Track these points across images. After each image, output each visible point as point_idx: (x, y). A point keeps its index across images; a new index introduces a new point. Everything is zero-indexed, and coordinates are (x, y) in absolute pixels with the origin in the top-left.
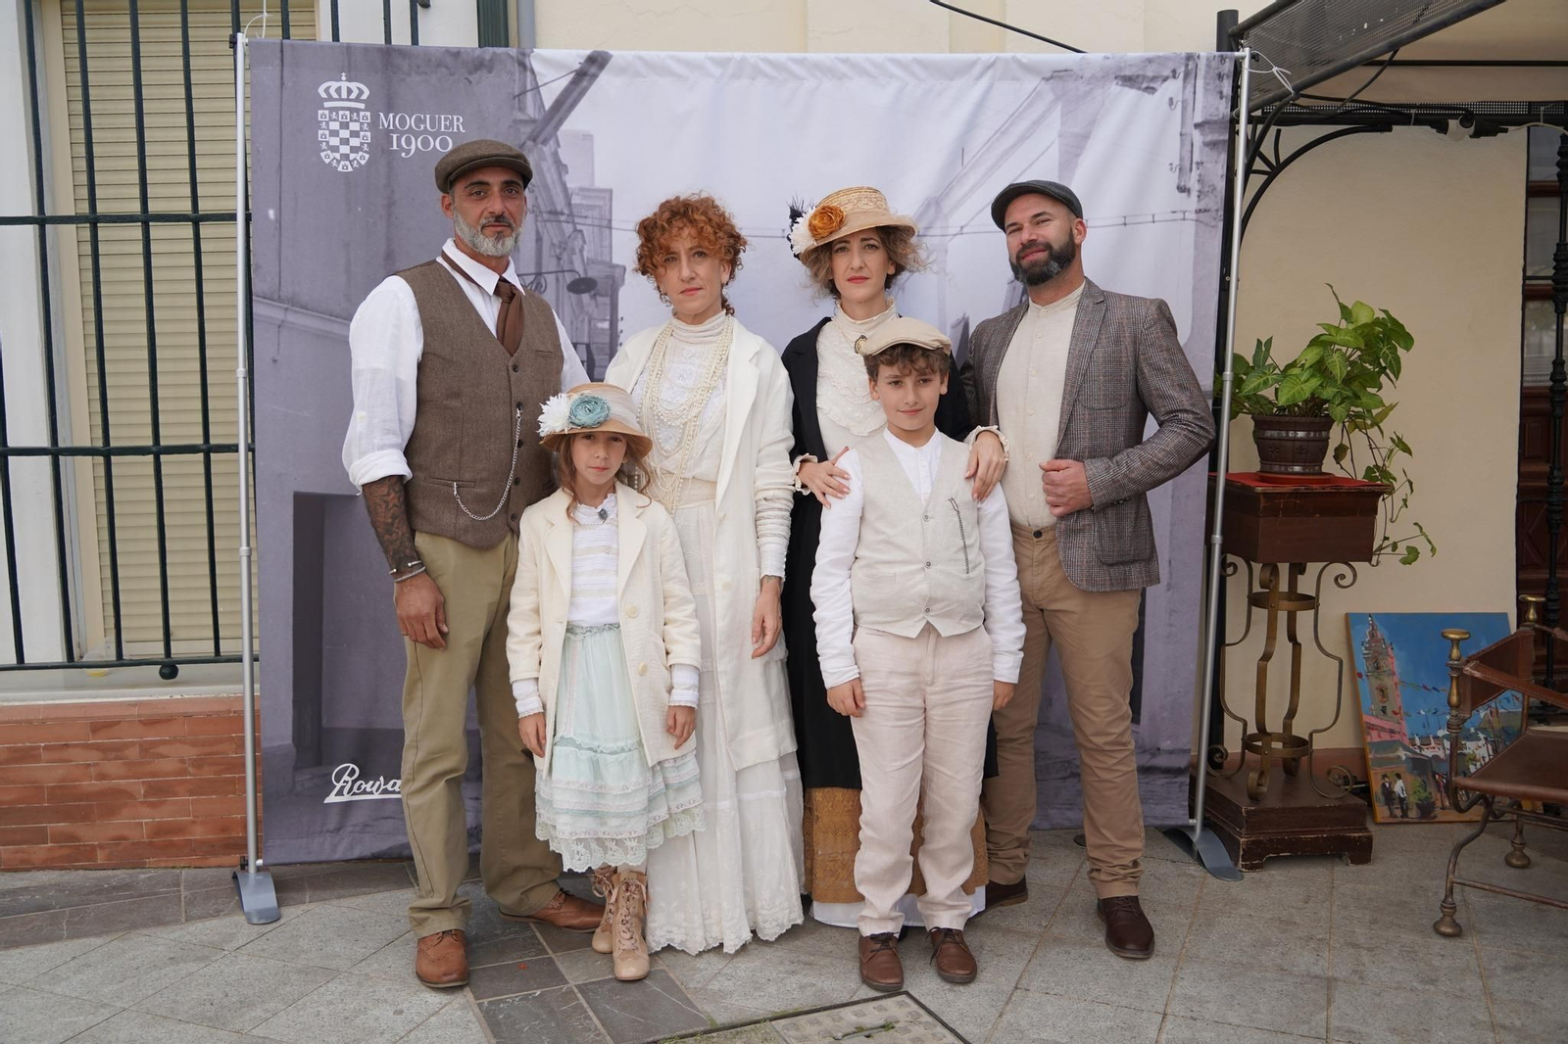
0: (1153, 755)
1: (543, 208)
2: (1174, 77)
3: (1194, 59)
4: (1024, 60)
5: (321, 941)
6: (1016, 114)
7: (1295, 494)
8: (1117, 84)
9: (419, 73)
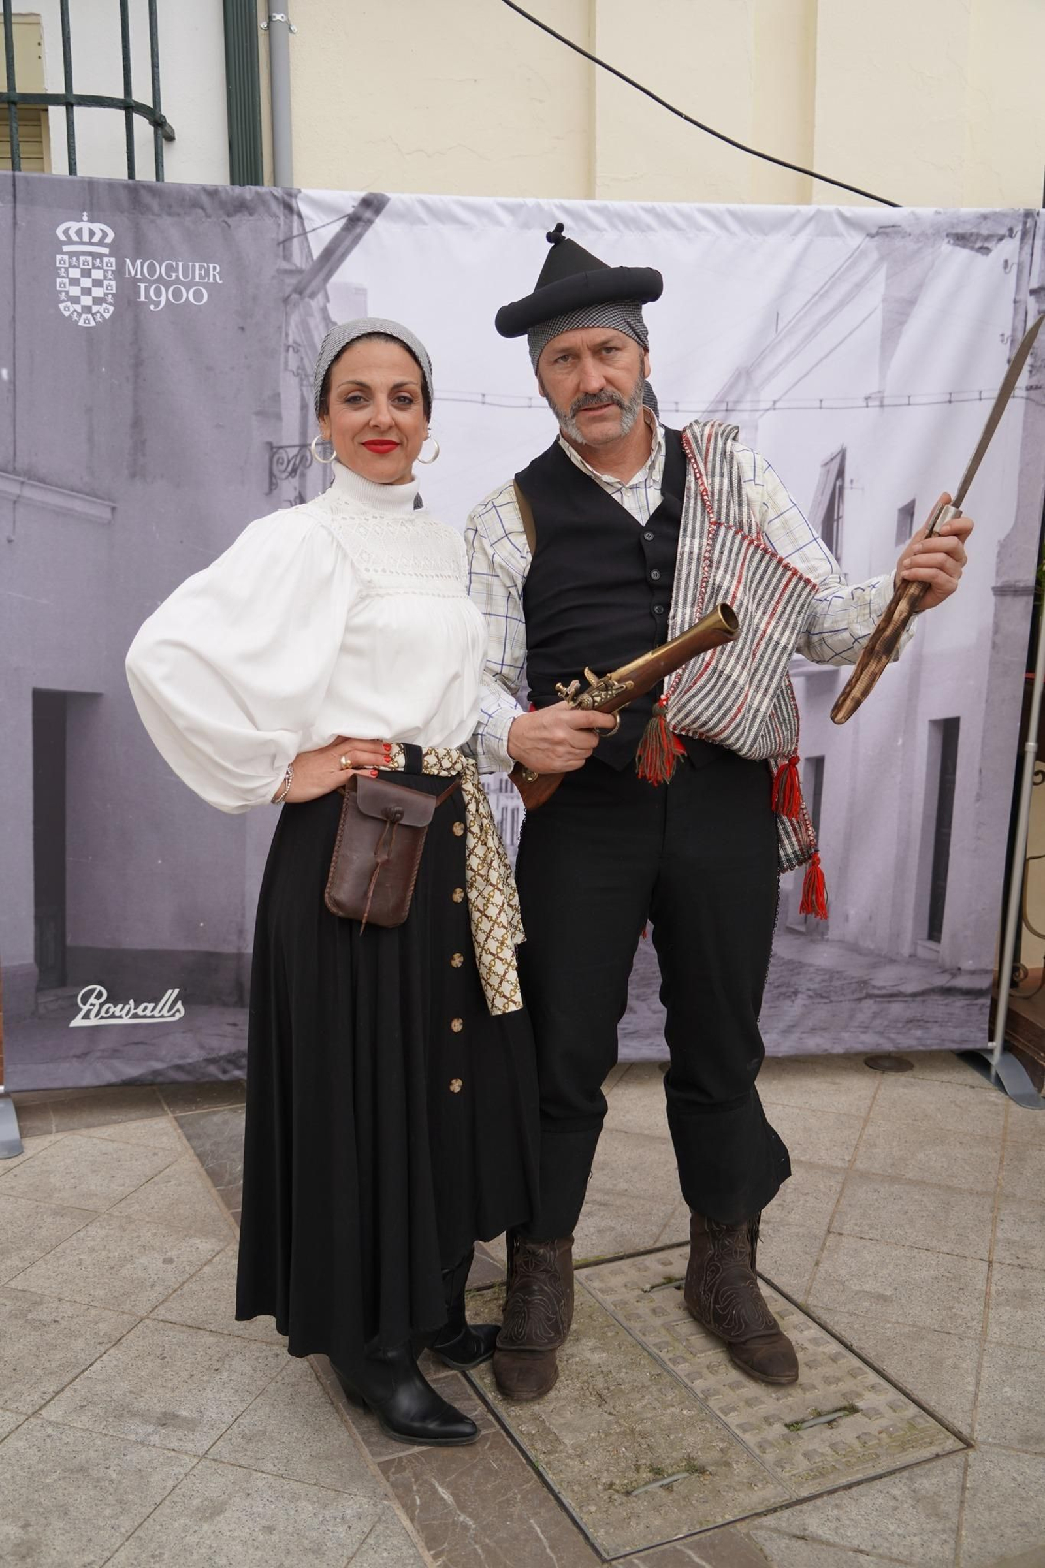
0: (954, 976)
1: (310, 371)
2: (1011, 236)
3: (1033, 217)
4: (848, 214)
5: (74, 1178)
6: (837, 275)
8: (949, 242)
9: (170, 214)
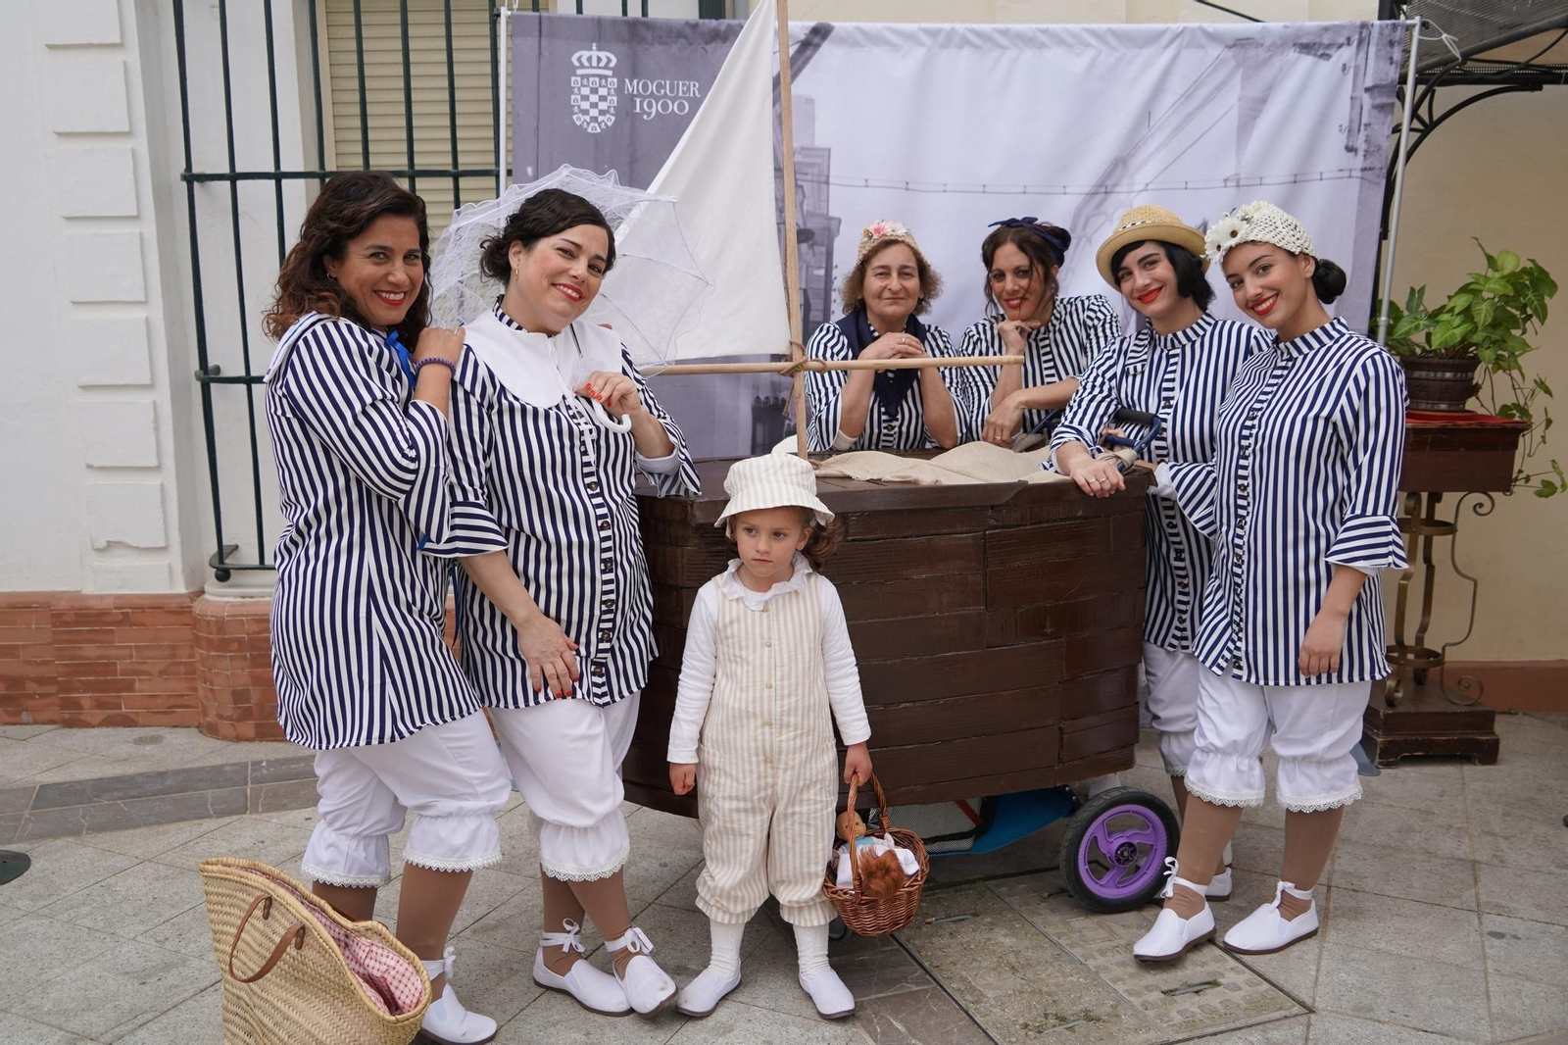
2: (1349, 44)
3: (1369, 28)
4: (1210, 30)
6: (1199, 80)
7: (1443, 430)
8: (1295, 51)
9: (661, 43)
